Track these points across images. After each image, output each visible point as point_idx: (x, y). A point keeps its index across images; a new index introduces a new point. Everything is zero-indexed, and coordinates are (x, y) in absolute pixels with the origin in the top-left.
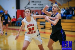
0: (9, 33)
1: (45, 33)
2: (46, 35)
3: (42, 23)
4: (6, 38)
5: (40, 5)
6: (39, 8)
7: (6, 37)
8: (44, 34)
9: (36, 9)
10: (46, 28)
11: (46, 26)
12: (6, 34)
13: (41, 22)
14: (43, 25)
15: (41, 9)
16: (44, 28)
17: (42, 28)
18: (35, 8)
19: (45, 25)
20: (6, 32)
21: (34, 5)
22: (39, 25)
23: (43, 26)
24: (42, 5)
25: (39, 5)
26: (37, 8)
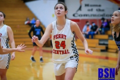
0: (47, 58)
1: (107, 58)
2: (110, 61)
3: (102, 42)
4: (41, 67)
5: (100, 10)
6: (98, 16)
7: (42, 65)
8: (106, 60)
9: (93, 18)
10: (110, 50)
11: (110, 46)
12: (41, 59)
13: (100, 40)
14: (104, 44)
15: (101, 18)
16: (107, 49)
17: (102, 51)
18: (91, 15)
19: (107, 45)
20: (41, 57)
21: (89, 10)
22: (98, 45)
23: (104, 47)
24: (103, 10)
25: (97, 10)
26: (94, 15)
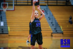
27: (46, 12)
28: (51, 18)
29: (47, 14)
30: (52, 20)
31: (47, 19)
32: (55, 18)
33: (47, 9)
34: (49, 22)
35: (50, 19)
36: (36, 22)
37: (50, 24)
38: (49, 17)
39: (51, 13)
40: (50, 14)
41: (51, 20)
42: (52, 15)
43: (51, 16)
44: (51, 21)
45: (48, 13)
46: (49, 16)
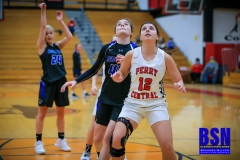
27: (80, 26)
28: (92, 39)
29: (82, 30)
30: (94, 46)
31: (82, 42)
32: (102, 39)
33: (82, 17)
34: (86, 50)
35: (89, 42)
36: (51, 55)
37: (89, 55)
38: (86, 38)
39: (92, 27)
40: (90, 29)
41: (92, 43)
42: (95, 33)
43: (92, 35)
44: (92, 48)
45: (86, 27)
46: (86, 35)
